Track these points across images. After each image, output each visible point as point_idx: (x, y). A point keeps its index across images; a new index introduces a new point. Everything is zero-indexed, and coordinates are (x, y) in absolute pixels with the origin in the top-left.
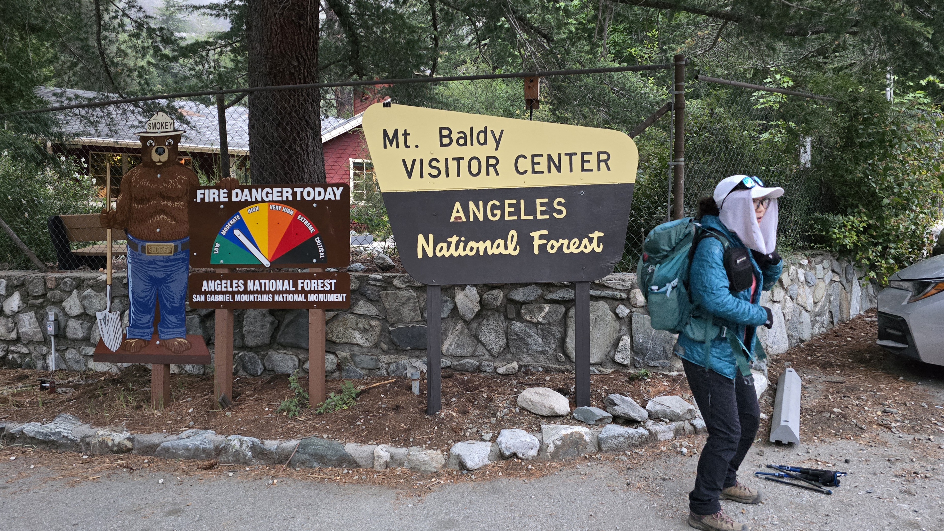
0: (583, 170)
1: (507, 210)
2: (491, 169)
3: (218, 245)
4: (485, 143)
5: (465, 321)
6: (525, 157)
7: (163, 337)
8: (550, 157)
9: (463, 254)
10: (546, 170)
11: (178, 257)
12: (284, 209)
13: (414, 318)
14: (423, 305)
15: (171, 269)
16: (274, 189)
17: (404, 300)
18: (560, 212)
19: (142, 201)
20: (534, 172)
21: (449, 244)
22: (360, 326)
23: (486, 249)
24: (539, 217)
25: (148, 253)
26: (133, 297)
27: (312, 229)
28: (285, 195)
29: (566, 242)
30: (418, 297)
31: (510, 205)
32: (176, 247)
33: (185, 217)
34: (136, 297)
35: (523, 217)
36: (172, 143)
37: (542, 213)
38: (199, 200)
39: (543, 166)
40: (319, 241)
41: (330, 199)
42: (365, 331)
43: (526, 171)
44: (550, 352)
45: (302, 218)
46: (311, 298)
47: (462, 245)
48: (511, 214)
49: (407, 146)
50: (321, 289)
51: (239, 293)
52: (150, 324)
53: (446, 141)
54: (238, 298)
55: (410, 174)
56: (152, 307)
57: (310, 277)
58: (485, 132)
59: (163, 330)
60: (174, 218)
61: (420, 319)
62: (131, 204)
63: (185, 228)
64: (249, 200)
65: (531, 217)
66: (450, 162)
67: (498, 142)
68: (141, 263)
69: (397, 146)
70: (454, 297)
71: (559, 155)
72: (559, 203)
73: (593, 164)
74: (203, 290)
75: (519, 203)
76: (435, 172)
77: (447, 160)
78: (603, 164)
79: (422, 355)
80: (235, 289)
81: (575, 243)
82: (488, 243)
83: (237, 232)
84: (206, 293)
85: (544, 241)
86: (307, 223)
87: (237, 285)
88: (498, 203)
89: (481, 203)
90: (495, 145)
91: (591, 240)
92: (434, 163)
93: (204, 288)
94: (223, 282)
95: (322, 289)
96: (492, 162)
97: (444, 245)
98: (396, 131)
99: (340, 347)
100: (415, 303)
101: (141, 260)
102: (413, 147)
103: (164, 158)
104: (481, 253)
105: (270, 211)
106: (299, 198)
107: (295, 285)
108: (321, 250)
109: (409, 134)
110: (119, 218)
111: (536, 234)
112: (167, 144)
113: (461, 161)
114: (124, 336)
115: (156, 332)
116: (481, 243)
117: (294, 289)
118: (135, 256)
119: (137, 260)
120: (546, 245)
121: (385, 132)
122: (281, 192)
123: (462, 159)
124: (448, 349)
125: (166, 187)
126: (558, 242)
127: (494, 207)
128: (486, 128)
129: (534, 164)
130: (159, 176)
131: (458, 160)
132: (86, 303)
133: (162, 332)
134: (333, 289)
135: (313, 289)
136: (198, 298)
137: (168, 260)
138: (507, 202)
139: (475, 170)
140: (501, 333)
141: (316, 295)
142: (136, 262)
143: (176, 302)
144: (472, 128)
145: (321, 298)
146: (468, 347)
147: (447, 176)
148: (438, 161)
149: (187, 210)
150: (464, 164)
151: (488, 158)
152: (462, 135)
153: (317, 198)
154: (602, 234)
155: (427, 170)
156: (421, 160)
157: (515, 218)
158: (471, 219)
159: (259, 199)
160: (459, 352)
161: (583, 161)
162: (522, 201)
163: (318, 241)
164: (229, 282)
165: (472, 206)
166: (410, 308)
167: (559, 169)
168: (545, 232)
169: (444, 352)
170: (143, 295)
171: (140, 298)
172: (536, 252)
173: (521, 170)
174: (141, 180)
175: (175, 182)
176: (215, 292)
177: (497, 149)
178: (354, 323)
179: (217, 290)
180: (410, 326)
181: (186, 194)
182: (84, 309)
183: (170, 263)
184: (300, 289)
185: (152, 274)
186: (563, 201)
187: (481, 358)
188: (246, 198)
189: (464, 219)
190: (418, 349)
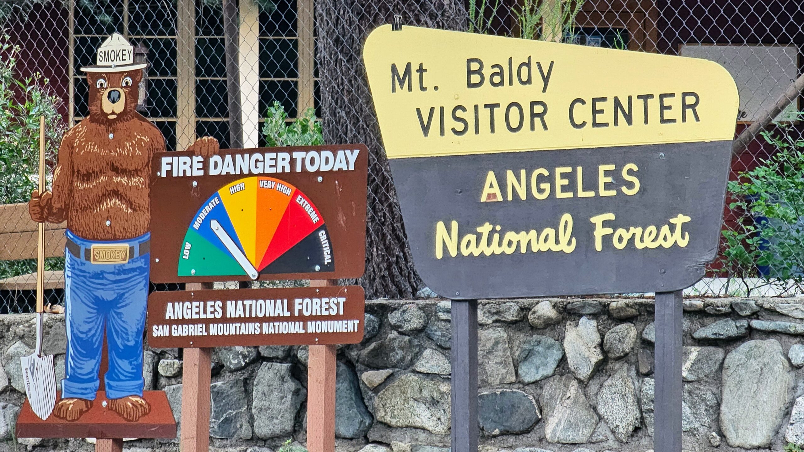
0: (663, 121)
1: (560, 182)
2: (537, 120)
3: (188, 246)
4: (529, 81)
5: (580, 381)
6: (583, 102)
7: (113, 394)
8: (617, 103)
9: (498, 251)
10: (611, 121)
11: (135, 265)
12: (279, 187)
13: (504, 378)
14: (517, 353)
15: (124, 285)
16: (266, 155)
17: (489, 345)
18: (630, 185)
19: (87, 177)
20: (595, 124)
21: (479, 237)
22: (426, 393)
23: (529, 244)
24: (603, 193)
25: (94, 260)
26: (72, 332)
27: (314, 218)
28: (280, 164)
29: (638, 231)
30: (510, 340)
31: (563, 176)
32: (132, 249)
33: (145, 202)
34: (76, 331)
35: (581, 194)
36: (130, 84)
37: (608, 186)
38: (164, 175)
39: (607, 117)
40: (325, 237)
41: (340, 170)
42: (434, 403)
43: (584, 124)
44: (701, 430)
45: (303, 200)
46: (312, 327)
47: (496, 236)
48: (564, 189)
49: (423, 89)
50: (325, 313)
51: (215, 321)
52: (95, 375)
53: (475, 79)
54: (214, 330)
55: (426, 129)
56: (98, 346)
57: (311, 293)
58: (528, 65)
59: (112, 383)
60: (130, 204)
61: (513, 379)
62: (71, 183)
63: (144, 218)
64: (232, 173)
65: (591, 194)
66: (481, 110)
67: (546, 80)
68: (85, 277)
69: (410, 89)
70: (561, 340)
71: (630, 98)
72: (630, 172)
73: (675, 113)
74: (167, 318)
75: (574, 172)
76: (460, 127)
77: (476, 107)
78: (689, 111)
79: (518, 443)
80: (210, 316)
81: (651, 233)
82: (533, 233)
83: (215, 225)
84: (171, 322)
85: (609, 231)
86: (309, 209)
87: (212, 309)
88: (546, 173)
89: (523, 172)
90: (543, 84)
91: (672, 228)
92: (459, 113)
93: (169, 315)
94: (195, 304)
95: (327, 313)
96: (538, 109)
97: (472, 238)
98: (409, 66)
99: (397, 433)
100: (505, 350)
101: (84, 272)
102: (430, 89)
103: (119, 107)
104: (523, 250)
105: (260, 190)
106: (299, 169)
107: (290, 308)
108: (327, 251)
109: (426, 70)
110: (57, 205)
111: (598, 220)
112: (124, 85)
113: (496, 109)
114: (59, 392)
115: (102, 387)
116: (523, 233)
117: (288, 314)
118: (76, 266)
119: (79, 273)
120: (610, 236)
121: (394, 66)
122: (276, 160)
123: (498, 105)
124: (554, 431)
125: (120, 155)
126: (628, 231)
127: (541, 179)
128: (529, 58)
129: (595, 112)
130: (111, 136)
131: (492, 107)
132: (11, 367)
133: (110, 387)
134: (341, 313)
135: (314, 314)
136: (159, 331)
137: (120, 270)
138: (559, 171)
139: (514, 123)
140: (631, 399)
141: (319, 322)
142: (78, 276)
143: (130, 338)
144: (510, 59)
145: (324, 327)
146: (585, 427)
147: (477, 131)
148: (464, 109)
149: (148, 190)
150: (500, 113)
151: (533, 104)
152: (497, 70)
153: (324, 168)
154: (687, 219)
155: (449, 123)
156: (442, 109)
157: (570, 195)
158: (510, 198)
159: (246, 172)
160: (570, 436)
161: (663, 108)
162: (579, 169)
163: (322, 236)
164: (202, 303)
165: (510, 176)
166: (499, 360)
167: (629, 119)
168: (611, 216)
169: (548, 436)
170: (85, 328)
171: (82, 333)
172: (598, 246)
173: (578, 122)
174: (87, 142)
175: (133, 146)
176: (183, 322)
177: (544, 90)
178: (416, 389)
179: (186, 317)
180: (498, 392)
181: (147, 164)
182: (9, 380)
183: (123, 277)
184: (297, 314)
185: (99, 293)
186: (635, 168)
187: (602, 445)
188: (228, 170)
189: (500, 198)
190: (512, 434)
